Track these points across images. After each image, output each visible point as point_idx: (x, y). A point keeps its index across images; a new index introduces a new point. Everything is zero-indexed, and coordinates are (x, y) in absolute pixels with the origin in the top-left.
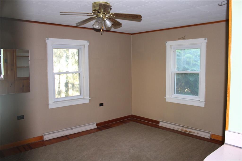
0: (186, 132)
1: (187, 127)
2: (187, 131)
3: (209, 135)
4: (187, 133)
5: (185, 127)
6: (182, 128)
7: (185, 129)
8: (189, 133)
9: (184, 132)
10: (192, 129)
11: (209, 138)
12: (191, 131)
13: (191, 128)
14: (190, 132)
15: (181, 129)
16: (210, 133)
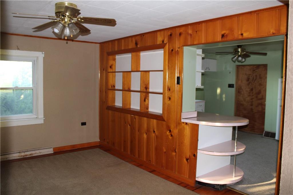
0: (26, 157)
1: (24, 151)
2: (27, 155)
3: (52, 150)
4: (28, 156)
5: (22, 152)
6: (19, 154)
7: (23, 154)
8: (29, 156)
9: (23, 157)
10: (33, 151)
11: (53, 152)
12: (31, 153)
13: (30, 151)
14: (31, 155)
15: (19, 156)
16: (52, 148)
